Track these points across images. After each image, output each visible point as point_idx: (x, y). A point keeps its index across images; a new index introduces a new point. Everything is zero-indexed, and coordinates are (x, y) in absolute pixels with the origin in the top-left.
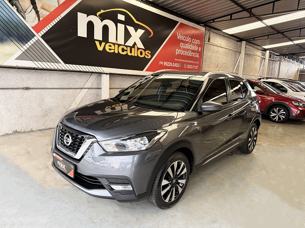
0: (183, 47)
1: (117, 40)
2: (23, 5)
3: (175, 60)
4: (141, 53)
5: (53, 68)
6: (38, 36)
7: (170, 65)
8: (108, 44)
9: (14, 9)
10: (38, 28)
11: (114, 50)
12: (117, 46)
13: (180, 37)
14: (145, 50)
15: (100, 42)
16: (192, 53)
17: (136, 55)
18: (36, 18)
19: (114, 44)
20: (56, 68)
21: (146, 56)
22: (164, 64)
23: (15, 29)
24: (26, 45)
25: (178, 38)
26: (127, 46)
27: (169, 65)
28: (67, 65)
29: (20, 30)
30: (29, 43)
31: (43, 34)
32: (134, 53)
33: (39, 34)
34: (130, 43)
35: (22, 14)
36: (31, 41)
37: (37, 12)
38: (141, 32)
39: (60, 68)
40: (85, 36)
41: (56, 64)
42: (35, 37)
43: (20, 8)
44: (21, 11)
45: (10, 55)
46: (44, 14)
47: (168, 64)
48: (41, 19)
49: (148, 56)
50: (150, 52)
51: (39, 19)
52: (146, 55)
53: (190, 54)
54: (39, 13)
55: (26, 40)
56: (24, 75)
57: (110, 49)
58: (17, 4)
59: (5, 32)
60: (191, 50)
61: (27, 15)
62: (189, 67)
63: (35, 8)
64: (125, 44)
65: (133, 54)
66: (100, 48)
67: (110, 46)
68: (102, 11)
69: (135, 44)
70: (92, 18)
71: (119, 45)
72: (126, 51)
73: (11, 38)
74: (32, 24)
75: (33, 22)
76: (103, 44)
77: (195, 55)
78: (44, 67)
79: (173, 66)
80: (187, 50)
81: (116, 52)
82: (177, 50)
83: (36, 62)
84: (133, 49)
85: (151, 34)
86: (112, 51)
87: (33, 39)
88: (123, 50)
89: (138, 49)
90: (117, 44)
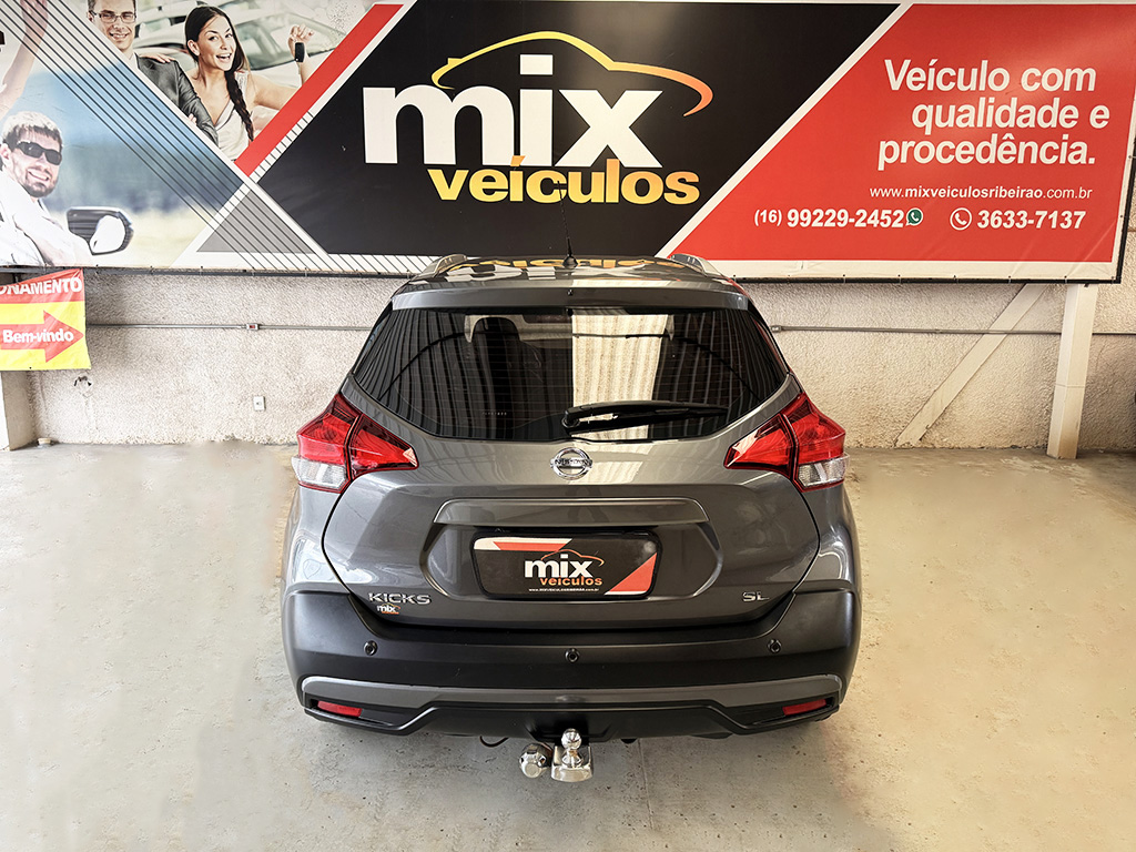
0: (939, 124)
1: (517, 151)
2: (211, 108)
3: (874, 193)
4: (642, 188)
5: (291, 268)
6: (250, 183)
7: (836, 220)
8: (480, 175)
9: (191, 121)
10: (248, 161)
11: (508, 190)
12: (517, 176)
13: (910, 79)
14: (662, 173)
15: (449, 172)
16: (1023, 146)
17: (613, 198)
18: (242, 132)
19: (506, 170)
20: (302, 268)
21: (671, 198)
22: (785, 220)
23: (195, 173)
24: (222, 211)
25: (895, 85)
26: (565, 171)
27: (823, 220)
28: (335, 256)
29: (206, 173)
30: (227, 205)
31: (262, 173)
32: (605, 191)
33: (253, 175)
34: (582, 153)
35: (210, 130)
36: (233, 199)
37: (245, 117)
38: (638, 102)
39: (313, 268)
40: (391, 157)
41: (301, 256)
42: (243, 187)
43: (204, 118)
44: (206, 124)
45: (185, 241)
46: (262, 116)
47: (814, 218)
48: (256, 134)
49: (680, 195)
50: (693, 178)
51: (251, 136)
52: (667, 190)
53: (1000, 152)
54: (251, 118)
55: (221, 199)
56: (252, 291)
57: (489, 192)
58: (198, 107)
59: (173, 184)
60: (1015, 130)
61: (220, 132)
62: (990, 219)
63: (240, 107)
64: (554, 162)
65: (596, 196)
66: (449, 193)
67: (489, 179)
68: (453, 63)
69: (608, 153)
70: (417, 95)
71: (528, 171)
72: (565, 186)
73: (187, 198)
74: (233, 153)
75: (237, 145)
76: (460, 175)
77: (1050, 153)
78: (269, 267)
79: (859, 224)
80: (978, 135)
81: (517, 196)
82: (883, 145)
83: (245, 255)
84: (597, 177)
85: (697, 97)
86: (499, 197)
87: (238, 193)
88: (547, 186)
89: (625, 171)
90: (520, 168)
